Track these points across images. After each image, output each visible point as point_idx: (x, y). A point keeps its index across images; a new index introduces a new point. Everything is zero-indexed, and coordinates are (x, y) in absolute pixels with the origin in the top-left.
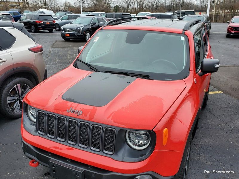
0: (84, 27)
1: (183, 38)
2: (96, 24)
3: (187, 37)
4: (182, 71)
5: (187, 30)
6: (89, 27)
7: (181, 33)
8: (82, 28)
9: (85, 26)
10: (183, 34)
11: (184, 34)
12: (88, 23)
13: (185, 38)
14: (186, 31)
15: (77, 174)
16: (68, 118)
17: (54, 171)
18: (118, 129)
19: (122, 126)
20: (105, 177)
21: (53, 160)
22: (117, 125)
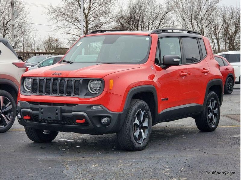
1: (147, 39)
7: (147, 35)
11: (150, 36)
15: (57, 110)
16: (52, 78)
17: (42, 113)
18: (82, 79)
19: (84, 77)
20: (73, 108)
21: (42, 106)
22: (82, 77)
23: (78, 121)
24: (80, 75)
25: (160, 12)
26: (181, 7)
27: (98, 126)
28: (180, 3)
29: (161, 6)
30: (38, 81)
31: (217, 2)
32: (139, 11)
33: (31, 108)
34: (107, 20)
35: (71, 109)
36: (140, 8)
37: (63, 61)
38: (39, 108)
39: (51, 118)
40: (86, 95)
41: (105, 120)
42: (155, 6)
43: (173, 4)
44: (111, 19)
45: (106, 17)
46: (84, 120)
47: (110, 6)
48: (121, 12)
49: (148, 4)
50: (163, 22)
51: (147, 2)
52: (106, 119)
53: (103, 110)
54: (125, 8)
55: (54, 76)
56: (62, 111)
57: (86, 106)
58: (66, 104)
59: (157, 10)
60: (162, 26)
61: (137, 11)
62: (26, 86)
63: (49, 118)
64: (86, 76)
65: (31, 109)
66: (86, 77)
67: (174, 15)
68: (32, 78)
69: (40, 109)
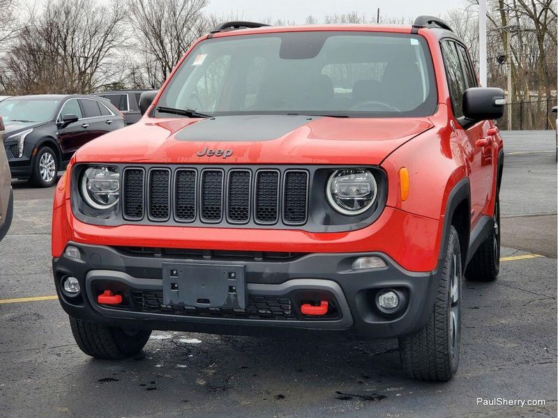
0: (32, 130)
1: (415, 42)
2: (76, 120)
3: (424, 40)
4: (423, 103)
5: (422, 27)
6: (53, 132)
7: (410, 32)
8: (23, 135)
9: (35, 127)
10: (414, 33)
11: (417, 34)
12: (48, 117)
13: (419, 41)
14: (420, 29)
15: (230, 274)
16: (200, 168)
17: (173, 287)
18: (313, 169)
19: (319, 162)
20: (292, 266)
21: (170, 261)
22: (311, 162)
23: (307, 309)
24: (304, 156)
25: (103, 20)
26: (142, 12)
27: (369, 320)
28: (140, 6)
29: (103, 10)
30: (146, 178)
31: (201, 6)
32: (66, 18)
33: (126, 267)
34: (7, 33)
35: (284, 271)
36: (67, 13)
37: (160, 111)
38: (161, 269)
39: (207, 301)
40: (327, 221)
41: (388, 301)
42: (93, 9)
43: (127, 8)
44: (14, 33)
45: (6, 28)
46: (327, 303)
47: (10, 9)
48: (32, 20)
49: (82, 7)
50: (110, 37)
51: (79, 2)
52: (391, 294)
53: (387, 268)
54: (40, 12)
55: (205, 159)
56: (252, 278)
57: (339, 260)
58: (263, 252)
59: (98, 17)
60: (108, 46)
61: (63, 17)
62: (89, 192)
63: (199, 301)
64: (325, 158)
65: (129, 270)
66: (327, 162)
67: (129, 27)
68: (121, 167)
69: (165, 273)
